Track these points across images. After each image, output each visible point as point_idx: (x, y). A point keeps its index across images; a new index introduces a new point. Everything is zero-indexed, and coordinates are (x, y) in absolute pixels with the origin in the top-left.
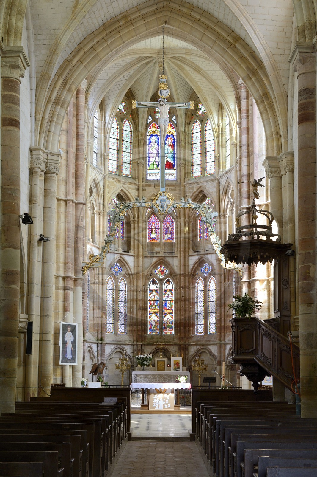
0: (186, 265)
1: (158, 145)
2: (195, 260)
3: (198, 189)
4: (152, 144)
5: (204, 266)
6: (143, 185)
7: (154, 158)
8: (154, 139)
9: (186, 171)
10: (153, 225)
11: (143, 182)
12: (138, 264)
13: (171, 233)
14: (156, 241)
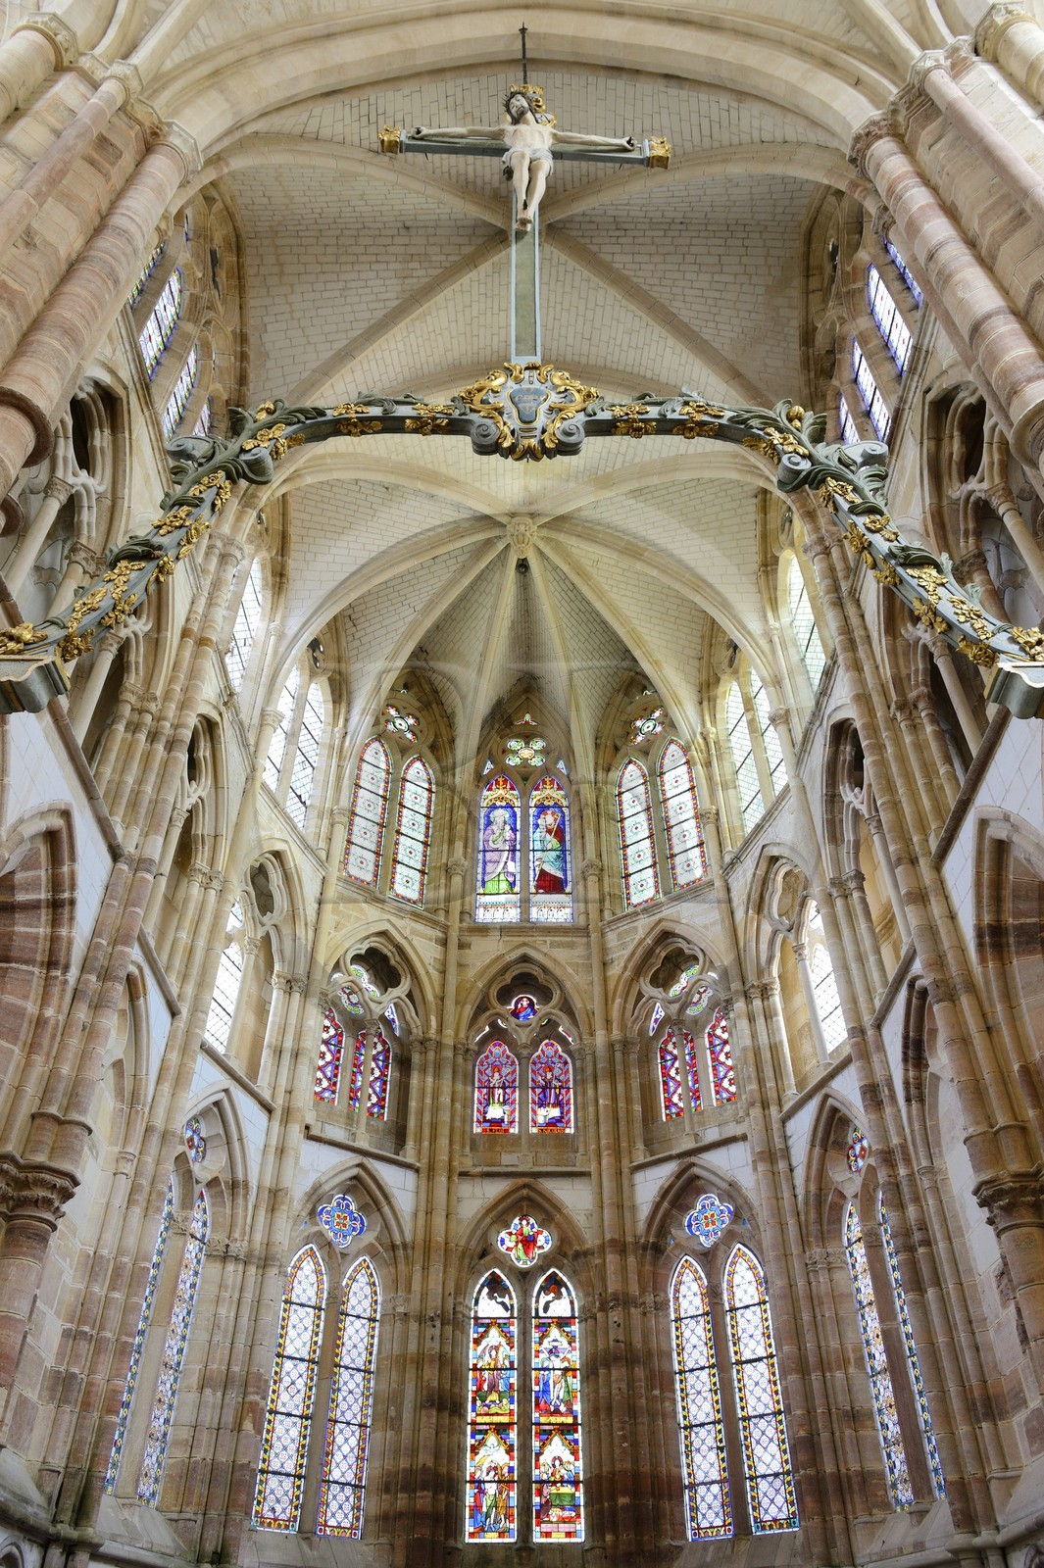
0: (623, 1204)
1: (514, 830)
2: (660, 1183)
3: (652, 929)
4: (494, 827)
5: (699, 1207)
6: (461, 929)
7: (502, 865)
8: (501, 815)
9: (606, 890)
10: (497, 1075)
11: (461, 921)
12: (430, 1201)
13: (558, 1104)
14: (507, 1131)
